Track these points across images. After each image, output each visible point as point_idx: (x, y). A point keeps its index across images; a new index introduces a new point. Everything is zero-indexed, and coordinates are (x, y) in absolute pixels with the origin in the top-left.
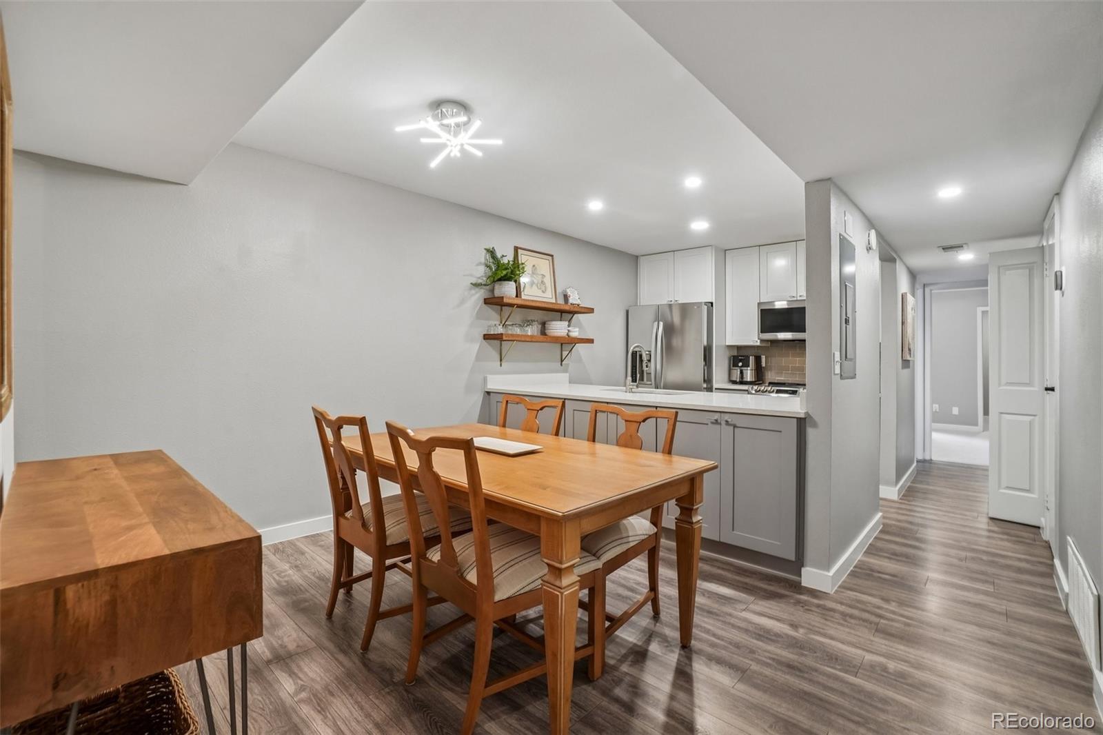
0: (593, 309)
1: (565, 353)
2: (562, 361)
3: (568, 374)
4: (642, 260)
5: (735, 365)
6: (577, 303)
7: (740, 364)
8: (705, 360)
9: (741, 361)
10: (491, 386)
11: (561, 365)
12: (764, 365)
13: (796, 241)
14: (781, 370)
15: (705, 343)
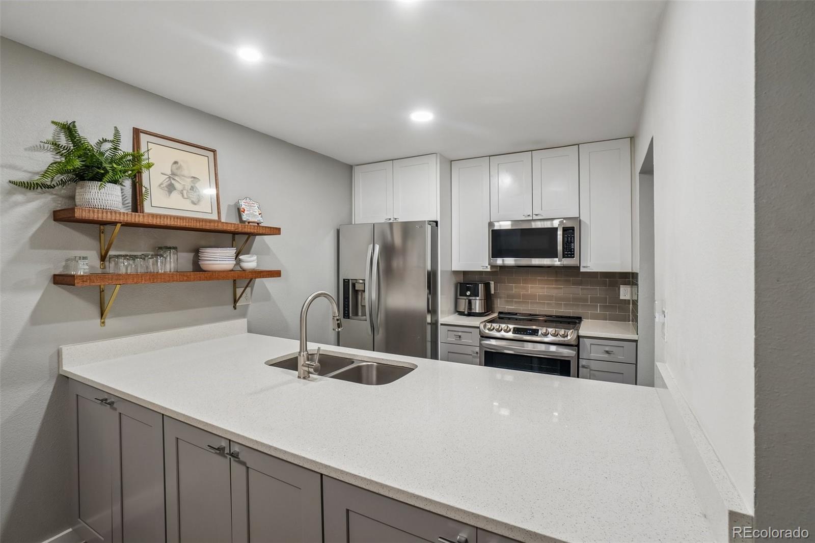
0: (279, 229)
1: (239, 291)
2: (235, 301)
3: (246, 319)
4: (356, 169)
5: (463, 294)
6: (256, 220)
7: (468, 293)
8: (429, 287)
9: (468, 289)
10: (70, 367)
11: (235, 308)
12: (493, 292)
13: (532, 151)
14: (510, 298)
15: (429, 268)
